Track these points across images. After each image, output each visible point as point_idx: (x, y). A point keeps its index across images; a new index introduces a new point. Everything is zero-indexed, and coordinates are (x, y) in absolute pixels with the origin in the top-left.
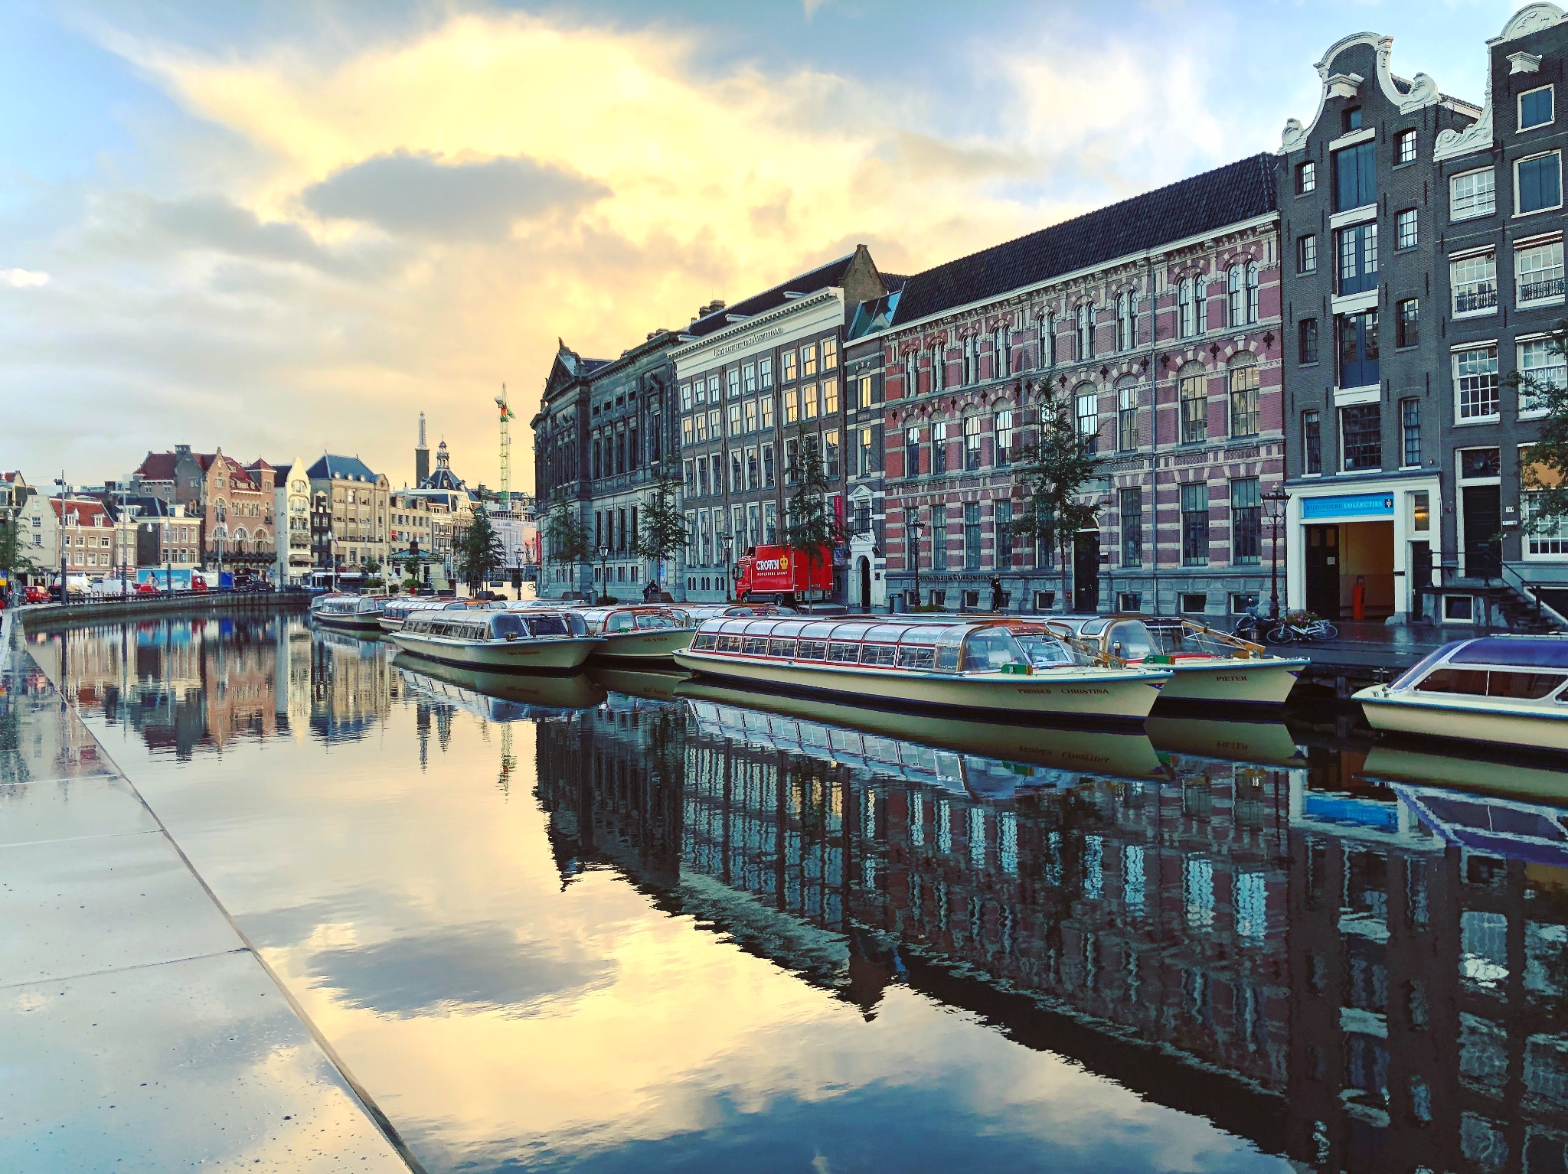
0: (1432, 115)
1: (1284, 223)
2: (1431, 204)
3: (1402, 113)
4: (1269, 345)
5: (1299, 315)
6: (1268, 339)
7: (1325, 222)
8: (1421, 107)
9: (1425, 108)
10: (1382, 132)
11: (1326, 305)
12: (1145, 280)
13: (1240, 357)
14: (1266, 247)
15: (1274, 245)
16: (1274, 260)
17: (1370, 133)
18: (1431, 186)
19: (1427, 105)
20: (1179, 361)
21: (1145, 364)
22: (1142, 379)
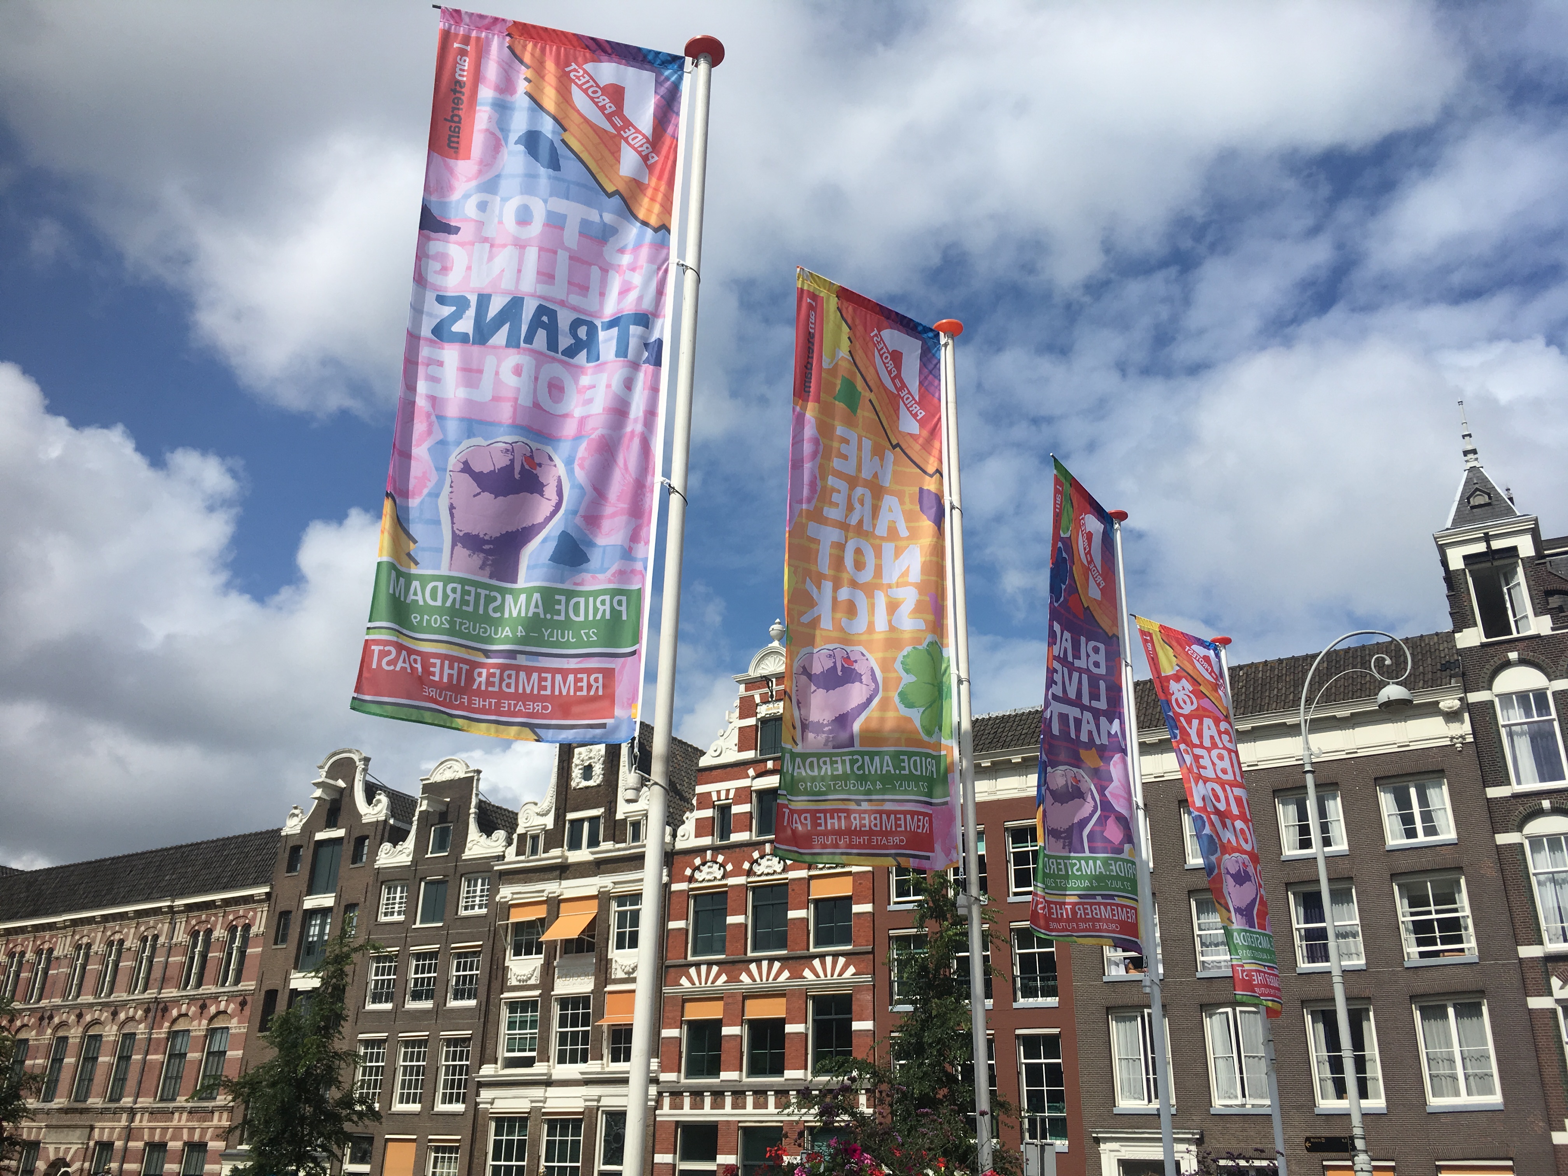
0: (381, 827)
1: (274, 896)
2: (368, 903)
3: (363, 821)
4: (242, 1010)
5: (268, 985)
6: (243, 1004)
7: (300, 902)
8: (375, 820)
9: (377, 821)
10: (349, 833)
11: (286, 980)
12: (166, 926)
13: (221, 1017)
14: (259, 914)
15: (265, 914)
16: (262, 929)
17: (340, 833)
18: (370, 888)
19: (380, 819)
20: (175, 1013)
21: (147, 1011)
22: (142, 1026)
